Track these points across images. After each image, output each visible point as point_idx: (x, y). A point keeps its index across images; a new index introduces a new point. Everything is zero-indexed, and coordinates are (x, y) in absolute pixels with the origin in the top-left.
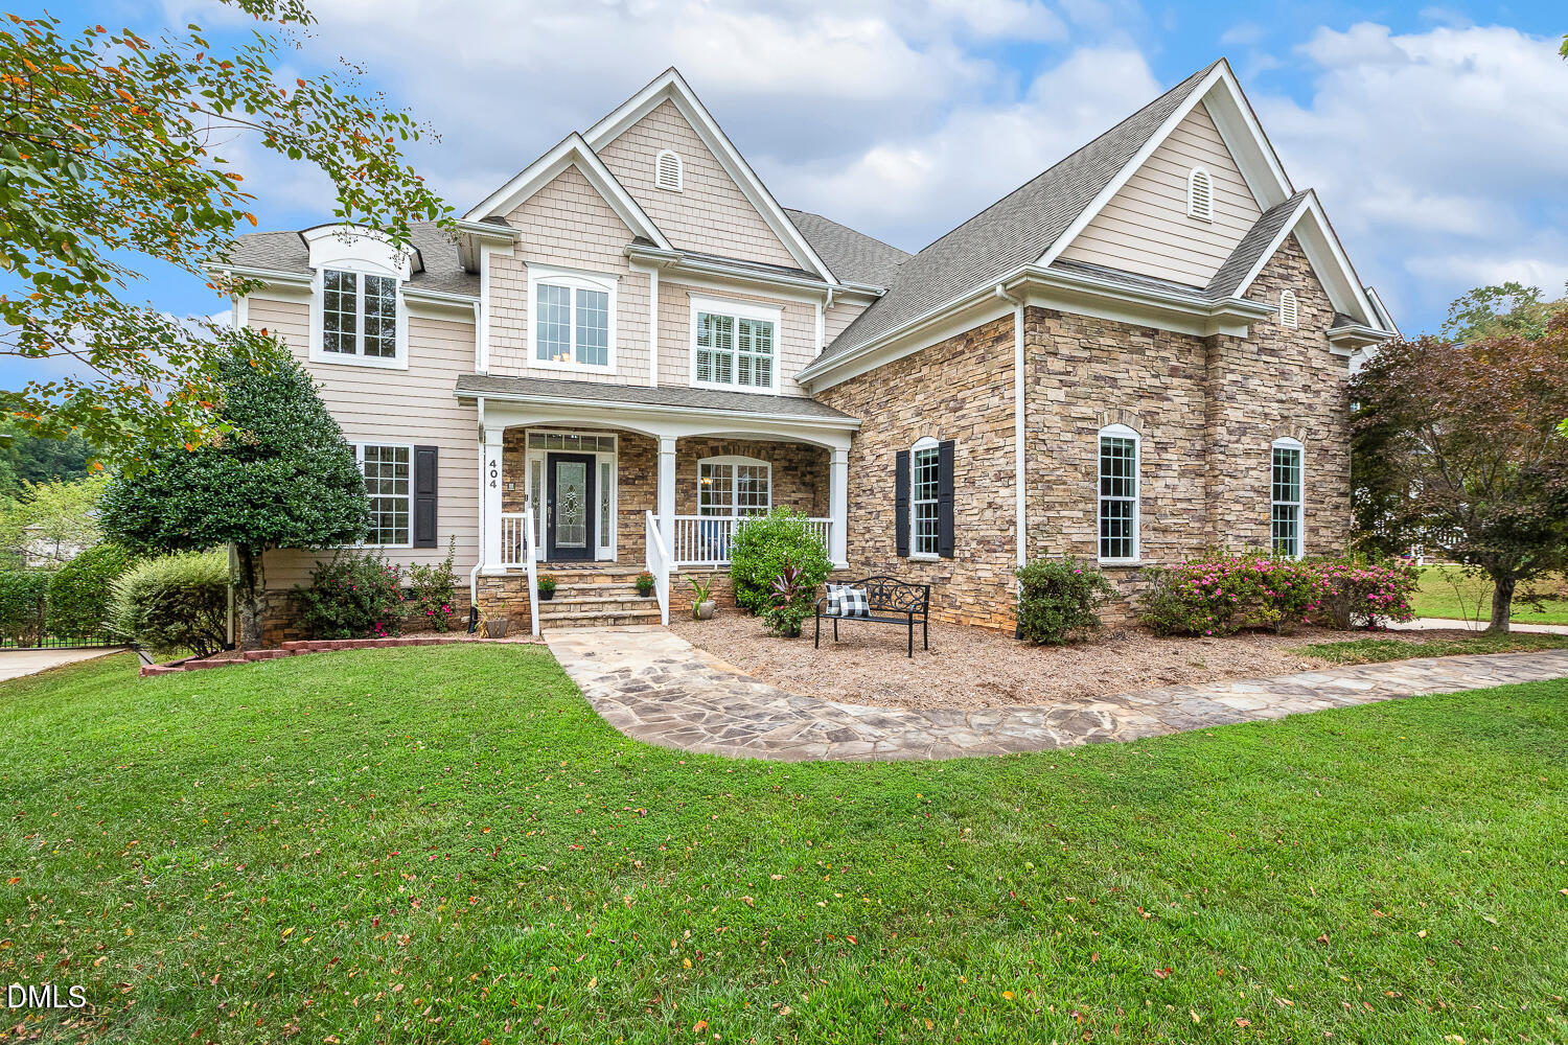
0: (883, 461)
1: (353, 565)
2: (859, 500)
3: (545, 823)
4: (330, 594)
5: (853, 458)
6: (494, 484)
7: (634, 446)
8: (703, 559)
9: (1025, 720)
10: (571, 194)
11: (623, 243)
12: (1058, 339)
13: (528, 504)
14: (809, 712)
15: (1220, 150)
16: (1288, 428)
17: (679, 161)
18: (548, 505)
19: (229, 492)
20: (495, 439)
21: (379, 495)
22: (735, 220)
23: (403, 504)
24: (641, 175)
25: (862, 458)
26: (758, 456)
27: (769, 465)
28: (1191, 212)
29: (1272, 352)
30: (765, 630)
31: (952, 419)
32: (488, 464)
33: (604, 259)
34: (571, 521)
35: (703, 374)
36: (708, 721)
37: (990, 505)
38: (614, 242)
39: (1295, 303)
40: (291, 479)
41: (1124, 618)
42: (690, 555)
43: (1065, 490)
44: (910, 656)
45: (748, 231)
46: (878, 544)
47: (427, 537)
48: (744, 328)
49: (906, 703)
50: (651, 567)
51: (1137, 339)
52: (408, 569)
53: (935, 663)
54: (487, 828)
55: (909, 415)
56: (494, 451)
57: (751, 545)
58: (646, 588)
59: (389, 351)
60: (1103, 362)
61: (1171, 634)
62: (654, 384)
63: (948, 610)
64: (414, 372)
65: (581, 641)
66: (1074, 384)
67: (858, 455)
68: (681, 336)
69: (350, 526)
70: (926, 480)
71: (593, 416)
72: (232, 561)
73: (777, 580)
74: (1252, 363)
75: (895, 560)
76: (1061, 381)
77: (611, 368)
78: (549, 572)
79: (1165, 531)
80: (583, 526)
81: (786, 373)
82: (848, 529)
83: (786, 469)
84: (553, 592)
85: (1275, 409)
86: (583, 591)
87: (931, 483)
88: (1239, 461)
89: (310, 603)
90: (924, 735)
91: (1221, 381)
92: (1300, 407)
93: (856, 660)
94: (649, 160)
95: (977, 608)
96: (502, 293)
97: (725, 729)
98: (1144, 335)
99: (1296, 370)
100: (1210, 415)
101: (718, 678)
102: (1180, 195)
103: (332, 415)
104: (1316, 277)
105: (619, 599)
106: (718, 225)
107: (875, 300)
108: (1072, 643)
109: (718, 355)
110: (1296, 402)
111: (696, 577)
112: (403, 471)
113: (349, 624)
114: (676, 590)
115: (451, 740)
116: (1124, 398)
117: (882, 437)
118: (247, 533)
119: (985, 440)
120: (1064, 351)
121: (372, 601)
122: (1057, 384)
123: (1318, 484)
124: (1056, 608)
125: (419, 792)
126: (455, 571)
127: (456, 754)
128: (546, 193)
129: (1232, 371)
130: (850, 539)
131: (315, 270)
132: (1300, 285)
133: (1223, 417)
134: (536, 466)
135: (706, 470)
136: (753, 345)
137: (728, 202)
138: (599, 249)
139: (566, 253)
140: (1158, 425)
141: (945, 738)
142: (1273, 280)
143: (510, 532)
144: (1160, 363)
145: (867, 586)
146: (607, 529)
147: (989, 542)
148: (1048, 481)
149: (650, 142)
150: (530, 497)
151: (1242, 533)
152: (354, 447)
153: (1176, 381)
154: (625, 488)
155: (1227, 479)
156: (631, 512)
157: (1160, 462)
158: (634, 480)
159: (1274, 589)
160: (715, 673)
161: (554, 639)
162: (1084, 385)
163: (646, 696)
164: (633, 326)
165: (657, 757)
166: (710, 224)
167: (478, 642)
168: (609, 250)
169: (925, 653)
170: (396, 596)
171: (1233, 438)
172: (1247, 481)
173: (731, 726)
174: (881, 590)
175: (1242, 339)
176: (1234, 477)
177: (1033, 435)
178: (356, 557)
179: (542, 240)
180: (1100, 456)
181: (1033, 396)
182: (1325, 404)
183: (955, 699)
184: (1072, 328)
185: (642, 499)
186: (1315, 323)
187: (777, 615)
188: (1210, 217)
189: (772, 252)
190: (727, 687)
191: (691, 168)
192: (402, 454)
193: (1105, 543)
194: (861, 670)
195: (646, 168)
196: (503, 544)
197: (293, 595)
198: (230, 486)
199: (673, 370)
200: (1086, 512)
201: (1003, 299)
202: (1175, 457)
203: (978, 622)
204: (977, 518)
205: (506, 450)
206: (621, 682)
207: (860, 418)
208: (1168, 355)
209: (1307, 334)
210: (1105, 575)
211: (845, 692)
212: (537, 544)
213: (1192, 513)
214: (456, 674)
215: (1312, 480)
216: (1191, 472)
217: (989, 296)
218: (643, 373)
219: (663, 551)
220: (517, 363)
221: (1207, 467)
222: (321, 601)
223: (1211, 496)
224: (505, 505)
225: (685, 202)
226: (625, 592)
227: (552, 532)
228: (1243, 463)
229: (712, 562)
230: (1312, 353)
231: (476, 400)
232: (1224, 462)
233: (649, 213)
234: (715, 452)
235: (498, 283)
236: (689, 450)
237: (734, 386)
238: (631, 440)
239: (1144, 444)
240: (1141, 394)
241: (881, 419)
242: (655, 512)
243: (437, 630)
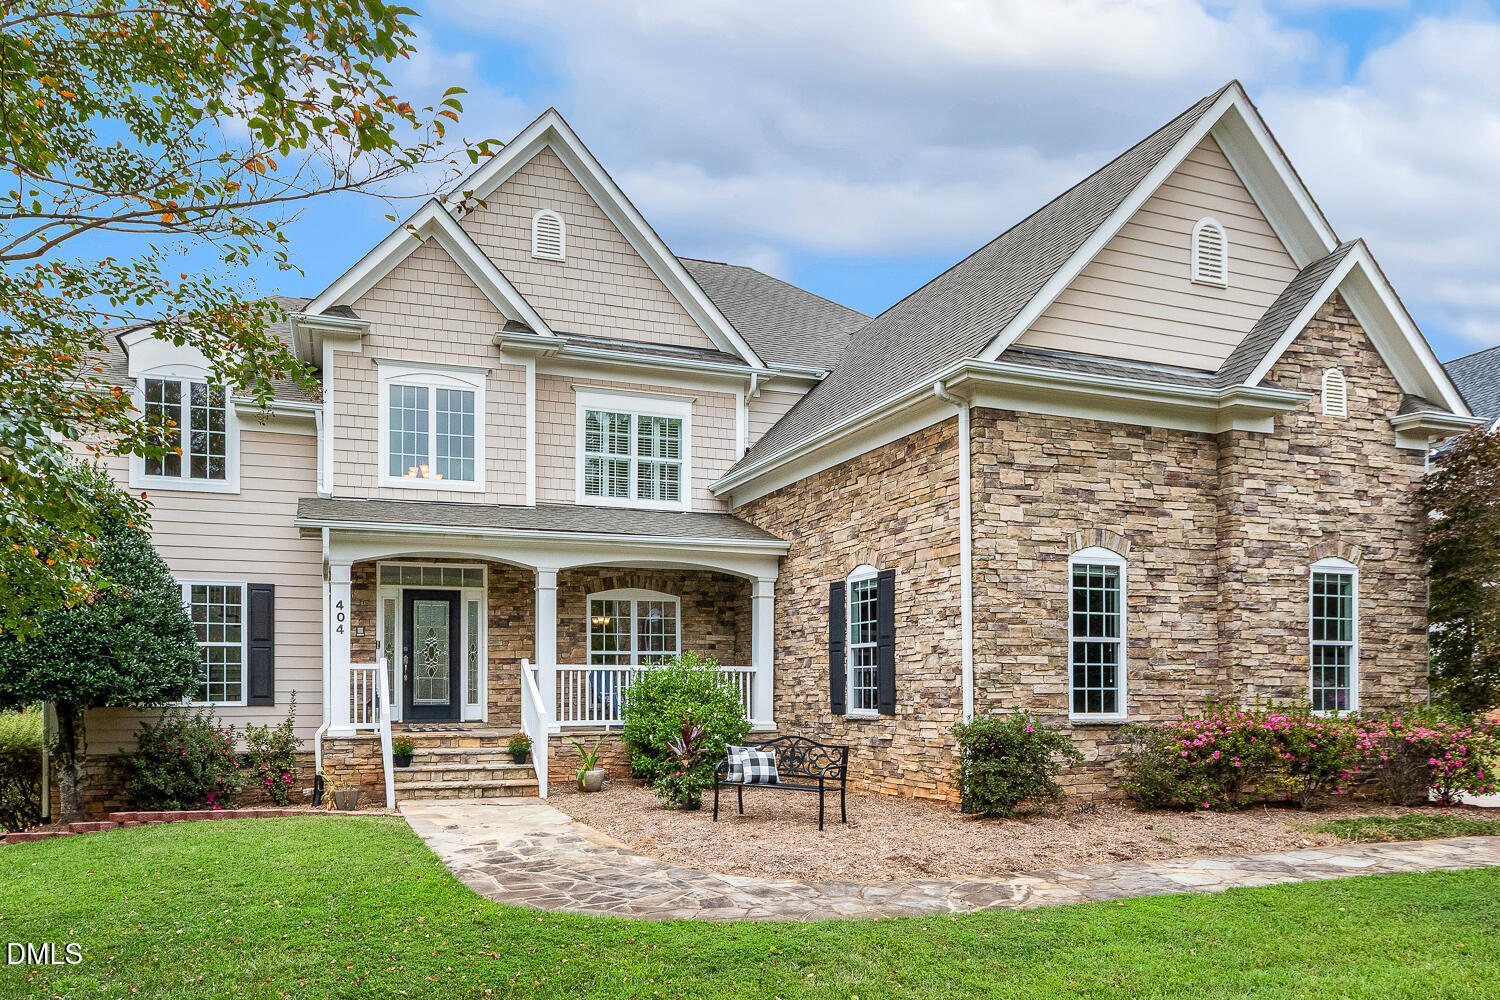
0: (815, 595)
1: (181, 727)
2: (788, 643)
3: (403, 961)
4: (156, 759)
5: (781, 590)
6: (340, 630)
7: (508, 579)
8: (591, 718)
9: (926, 892)
10: (431, 274)
11: (493, 329)
12: (1013, 446)
13: (380, 652)
14: (687, 883)
15: (1240, 195)
16: (1333, 546)
17: (561, 222)
18: (404, 653)
19: (54, 643)
20: (342, 575)
21: (208, 644)
22: (633, 293)
23: (234, 653)
24: (515, 244)
25: (791, 591)
26: (662, 588)
27: (677, 600)
28: (1196, 276)
29: (1310, 450)
30: (659, 802)
31: (893, 543)
32: (334, 604)
33: (470, 350)
34: (431, 672)
35: (592, 488)
36: (575, 889)
37: (935, 648)
38: (481, 328)
39: (1345, 386)
40: (118, 627)
41: (1105, 788)
42: (575, 713)
43: (1024, 631)
44: (821, 829)
45: (648, 305)
46: (810, 699)
47: (263, 695)
48: (645, 424)
49: (799, 875)
50: (526, 728)
51: (1120, 440)
52: (243, 731)
53: (848, 836)
54: (350, 965)
55: (844, 537)
56: (340, 591)
57: (649, 700)
58: (521, 754)
59: (219, 473)
60: (1075, 472)
61: (1159, 808)
62: (531, 501)
63: (888, 780)
64: (247, 496)
65: (442, 813)
66: (1035, 500)
67: (786, 587)
68: (566, 441)
69: (180, 681)
70: (864, 618)
71: (458, 546)
72: (47, 722)
73: (675, 743)
74: (1281, 465)
75: (829, 719)
76: (1019, 496)
77: (479, 484)
78: (405, 734)
79: (1162, 679)
80: (446, 678)
81: (698, 483)
82: (776, 680)
83: (698, 604)
84: (411, 756)
85: (1314, 523)
86: (446, 757)
87: (869, 622)
88: (1263, 590)
89: (132, 770)
90: (807, 903)
91: (1236, 489)
92: (1351, 519)
93: (757, 833)
94: (524, 223)
95: (921, 776)
96: (349, 398)
97: (592, 897)
98: (1130, 435)
99: (1345, 471)
100: (1223, 533)
101: (596, 851)
102: (1181, 256)
103: (157, 550)
104: (1375, 350)
105: (489, 766)
106: (610, 300)
107: (814, 384)
108: (1024, 816)
109: (611, 463)
110: (1347, 513)
111: (582, 741)
112: (235, 615)
113: (178, 795)
114: (558, 757)
115: (306, 900)
116: (1104, 515)
117: (814, 564)
118: (73, 688)
119: (929, 569)
120: (1022, 459)
121: (204, 768)
122: (1012, 500)
123: (1378, 618)
124: (1002, 773)
125: (284, 939)
126: (296, 733)
127: (314, 911)
128: (400, 274)
129: (1252, 476)
130: (778, 692)
131: (135, 380)
132: (1351, 360)
133: (1239, 535)
134: (389, 604)
135: (599, 608)
136: (656, 447)
137: (622, 270)
138: (464, 338)
139: (423, 345)
140: (1151, 547)
141: (829, 906)
142: (1310, 357)
143: (360, 687)
144: (1153, 470)
145: (776, 747)
146: (476, 682)
147: (933, 694)
148: (1002, 620)
149: (525, 201)
150: (382, 644)
151: (1267, 682)
152: (180, 587)
153: (1175, 491)
154: (497, 632)
155: (1245, 614)
156: (504, 661)
157: (1154, 593)
158: (508, 621)
159: (1294, 752)
160: (593, 846)
161: (414, 813)
162: (1050, 500)
163: (512, 867)
164: (505, 432)
165: (515, 915)
166: (599, 299)
167: (326, 814)
168: (476, 339)
169: (841, 826)
170: (229, 763)
171: (1254, 561)
172: (1274, 615)
173: (599, 893)
174: (793, 752)
175: (1266, 435)
176: (1256, 611)
177: (981, 564)
178: (184, 717)
179: (395, 331)
180: (1071, 588)
181: (981, 516)
182: (1389, 514)
183: (857, 872)
184: (1032, 430)
185: (518, 644)
186: (1374, 410)
187: (672, 784)
188: (1224, 280)
189: (679, 330)
190: (602, 859)
191: (576, 231)
192: (234, 593)
193: (1079, 696)
194: (759, 843)
195: (520, 234)
196: (352, 700)
197: (113, 761)
198: (55, 636)
199: (555, 484)
200: (1052, 657)
201: (942, 398)
202: (1175, 587)
203: (923, 794)
204: (920, 665)
205: (354, 587)
206: (485, 854)
207: (789, 540)
208: (1165, 459)
209: (1360, 424)
210: (1079, 736)
211: (733, 864)
212: (392, 701)
213: (1198, 657)
214: (305, 844)
215: (1371, 612)
216: (1197, 605)
217: (925, 396)
218: (518, 489)
219: (541, 709)
220: (366, 482)
221: (1220, 599)
222: (147, 768)
223: (1224, 635)
224: (353, 654)
225: (569, 273)
226: (496, 757)
227: (408, 686)
228: (1267, 593)
229: (603, 722)
230: (1368, 448)
231: (320, 530)
232: (1241, 592)
233: (523, 289)
234: (608, 584)
235: (343, 385)
236: (573, 584)
237: (633, 501)
238: (503, 572)
239: (1131, 571)
240: (1127, 509)
241: (812, 542)
242: (532, 661)
243: (277, 803)
